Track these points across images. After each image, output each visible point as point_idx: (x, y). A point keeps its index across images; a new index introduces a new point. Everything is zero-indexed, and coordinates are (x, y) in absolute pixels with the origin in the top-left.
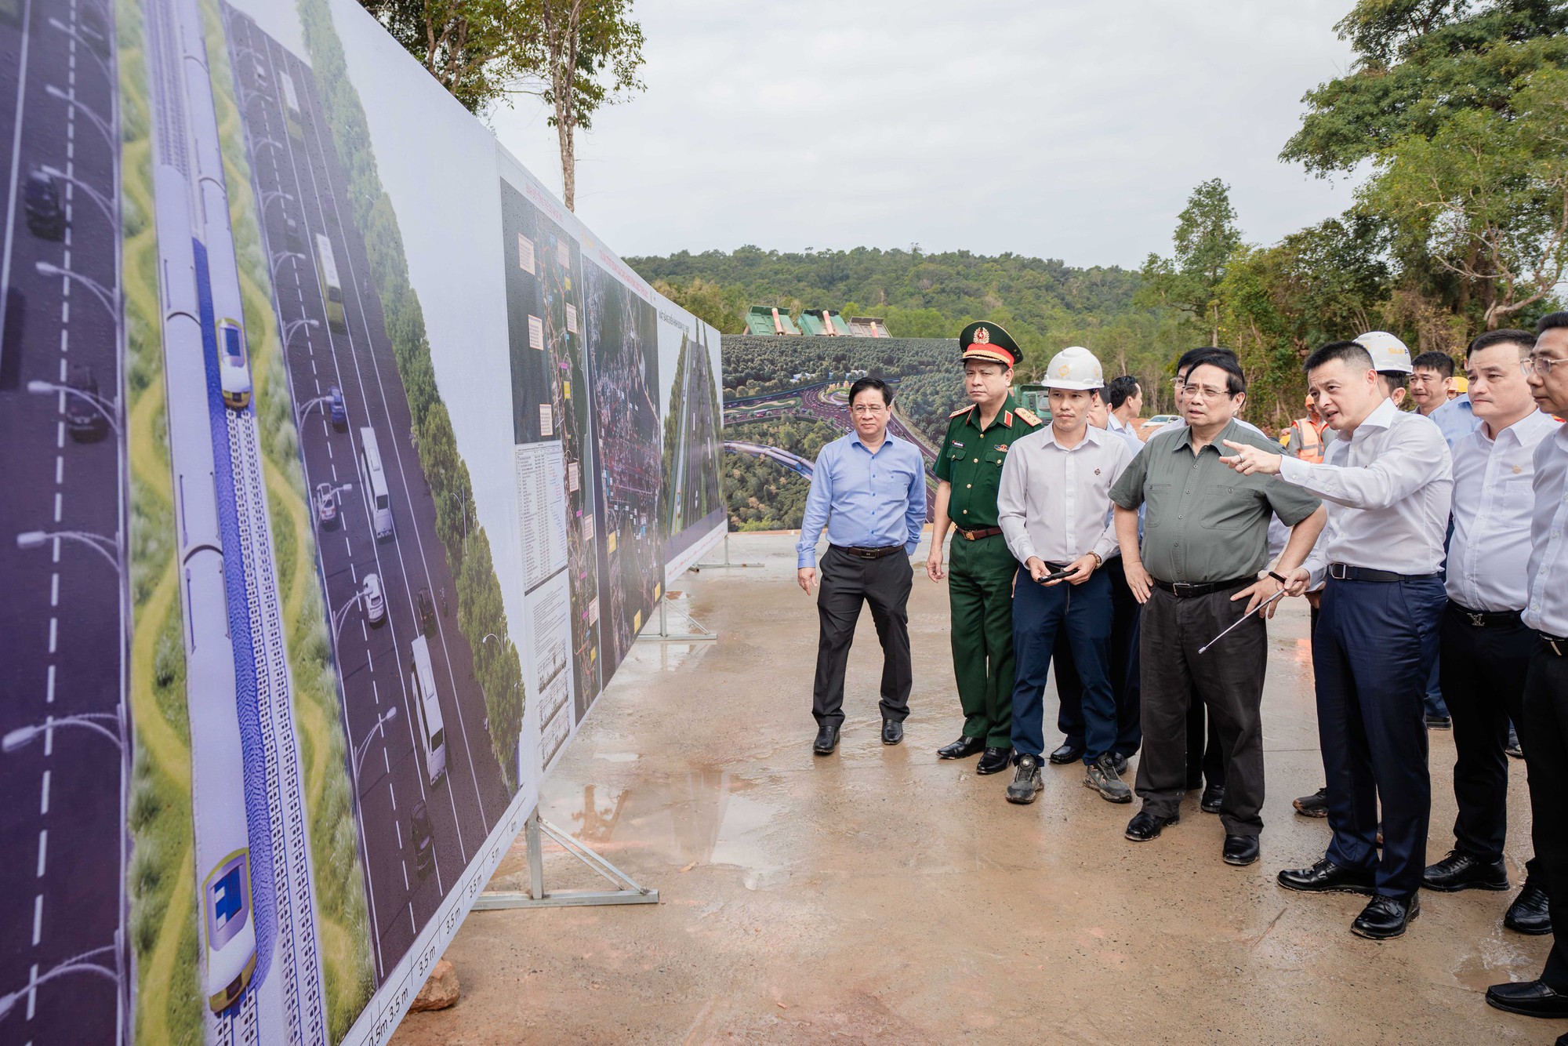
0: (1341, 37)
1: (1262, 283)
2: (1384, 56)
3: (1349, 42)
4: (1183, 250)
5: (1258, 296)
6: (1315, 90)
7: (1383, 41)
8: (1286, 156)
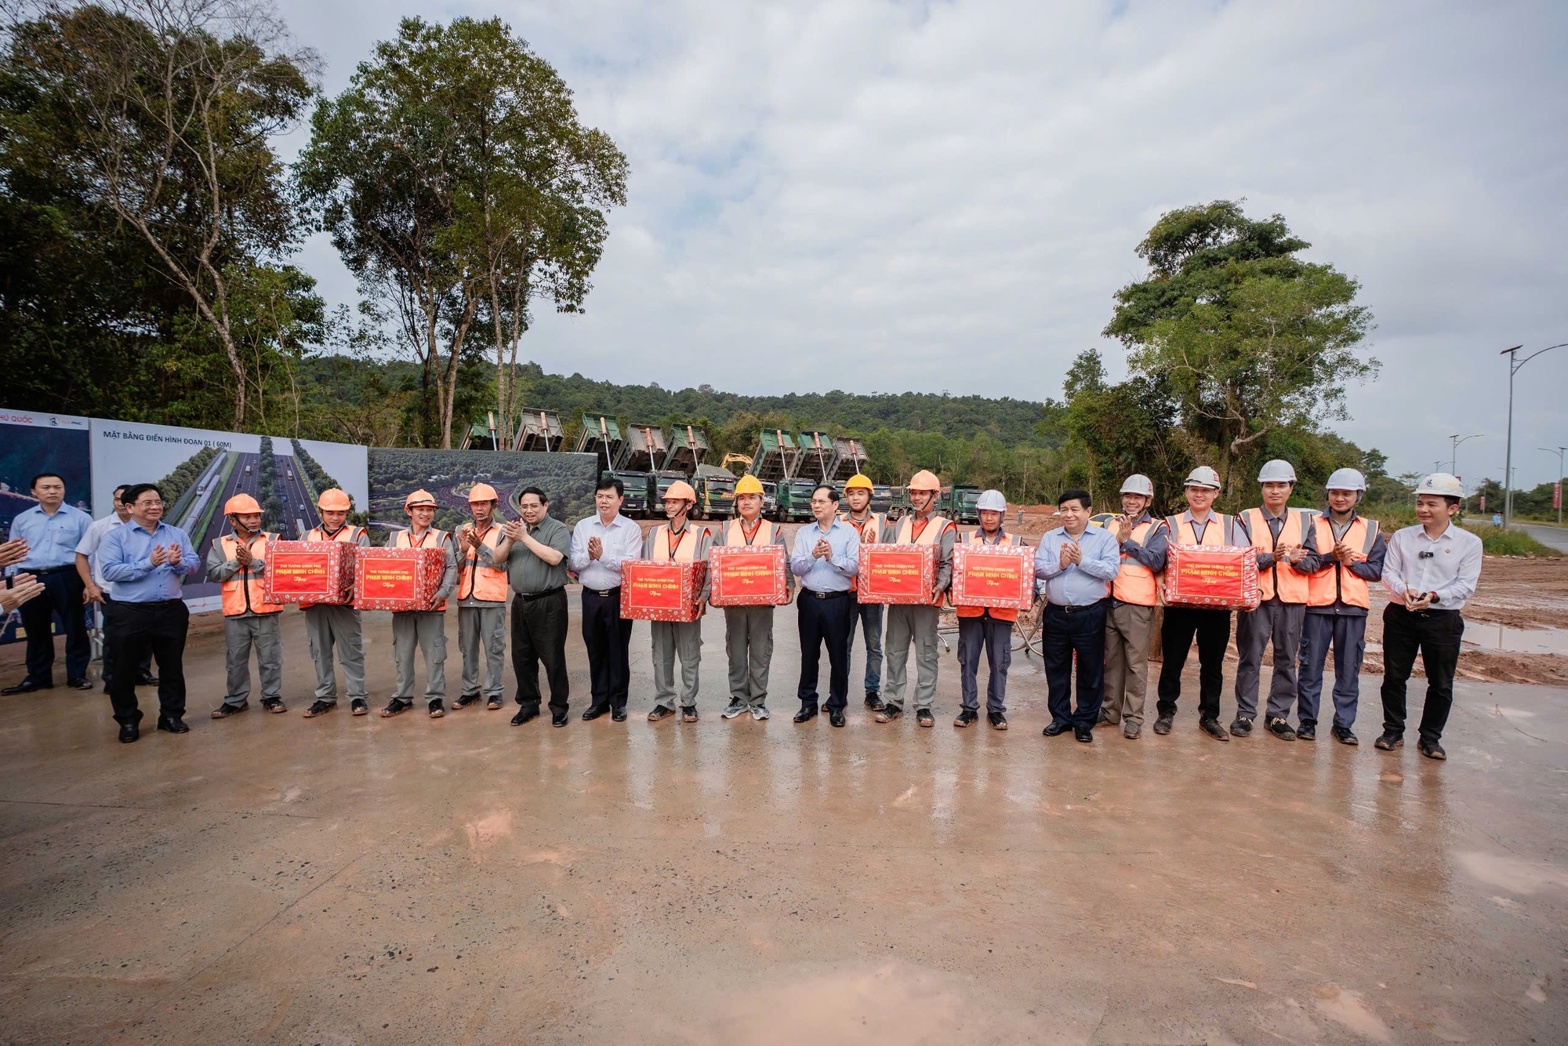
0: (1140, 256)
1: (1092, 419)
2: (1171, 269)
3: (1146, 259)
4: (1070, 396)
5: (1089, 427)
6: (1123, 290)
7: (1170, 259)
8: (1108, 333)
